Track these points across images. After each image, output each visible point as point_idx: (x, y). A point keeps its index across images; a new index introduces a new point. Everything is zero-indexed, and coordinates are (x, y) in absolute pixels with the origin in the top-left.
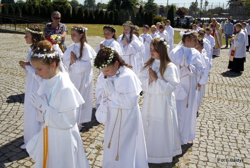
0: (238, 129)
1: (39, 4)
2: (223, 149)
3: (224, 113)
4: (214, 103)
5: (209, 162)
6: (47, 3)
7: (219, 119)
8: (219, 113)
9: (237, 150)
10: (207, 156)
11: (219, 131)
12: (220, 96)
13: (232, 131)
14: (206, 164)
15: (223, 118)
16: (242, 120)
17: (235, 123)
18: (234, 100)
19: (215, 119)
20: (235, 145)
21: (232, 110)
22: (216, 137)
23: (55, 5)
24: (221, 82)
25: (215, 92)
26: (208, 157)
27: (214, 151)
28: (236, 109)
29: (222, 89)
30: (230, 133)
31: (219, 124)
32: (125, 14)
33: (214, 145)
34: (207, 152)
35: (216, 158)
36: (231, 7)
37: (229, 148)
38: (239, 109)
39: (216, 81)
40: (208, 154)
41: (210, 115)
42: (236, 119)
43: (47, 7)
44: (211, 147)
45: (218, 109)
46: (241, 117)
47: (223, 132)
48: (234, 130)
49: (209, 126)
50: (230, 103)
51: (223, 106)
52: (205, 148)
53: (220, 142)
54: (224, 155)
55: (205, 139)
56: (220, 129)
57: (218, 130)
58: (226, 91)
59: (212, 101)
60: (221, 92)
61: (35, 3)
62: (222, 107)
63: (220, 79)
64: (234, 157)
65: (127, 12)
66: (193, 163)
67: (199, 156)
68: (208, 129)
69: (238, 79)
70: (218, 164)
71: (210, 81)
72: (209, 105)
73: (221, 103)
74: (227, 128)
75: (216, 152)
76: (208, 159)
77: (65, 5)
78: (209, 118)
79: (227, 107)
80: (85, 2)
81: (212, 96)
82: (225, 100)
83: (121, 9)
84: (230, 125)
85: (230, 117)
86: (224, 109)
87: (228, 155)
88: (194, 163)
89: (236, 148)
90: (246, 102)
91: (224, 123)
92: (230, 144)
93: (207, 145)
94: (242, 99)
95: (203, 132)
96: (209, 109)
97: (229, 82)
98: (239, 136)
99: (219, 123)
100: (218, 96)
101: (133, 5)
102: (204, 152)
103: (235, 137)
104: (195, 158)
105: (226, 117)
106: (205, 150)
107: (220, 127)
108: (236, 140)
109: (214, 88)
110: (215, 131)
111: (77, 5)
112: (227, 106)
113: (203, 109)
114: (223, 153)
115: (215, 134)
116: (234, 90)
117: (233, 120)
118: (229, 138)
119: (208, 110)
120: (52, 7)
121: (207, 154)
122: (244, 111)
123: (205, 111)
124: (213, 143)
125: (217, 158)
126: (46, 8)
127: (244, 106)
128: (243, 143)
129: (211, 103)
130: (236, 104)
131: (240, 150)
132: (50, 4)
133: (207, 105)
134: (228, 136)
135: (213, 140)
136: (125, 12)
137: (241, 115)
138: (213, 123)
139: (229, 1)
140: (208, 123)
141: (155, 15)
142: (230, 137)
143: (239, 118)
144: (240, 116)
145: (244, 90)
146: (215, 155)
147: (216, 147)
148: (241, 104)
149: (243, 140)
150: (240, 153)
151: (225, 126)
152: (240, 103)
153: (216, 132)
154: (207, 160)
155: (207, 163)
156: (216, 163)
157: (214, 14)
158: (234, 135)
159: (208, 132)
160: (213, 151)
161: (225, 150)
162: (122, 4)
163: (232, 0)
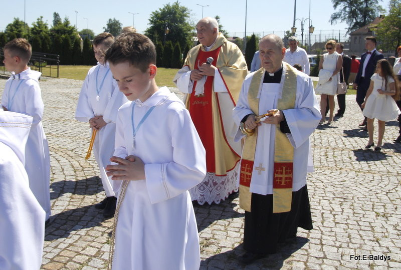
0: (373, 211)
1: (27, 33)
2: (350, 239)
3: (348, 189)
4: (330, 175)
5: (327, 258)
6: (41, 31)
7: (341, 198)
8: (339, 189)
9: (374, 241)
10: (322, 251)
11: (342, 214)
12: (340, 165)
13: (364, 215)
14: (321, 262)
15: (348, 197)
16: (380, 199)
17: (367, 203)
18: (365, 171)
19: (333, 198)
20: (371, 235)
21: (361, 184)
22: (336, 223)
23: (55, 35)
24: (341, 146)
25: (331, 159)
26: (324, 252)
27: (335, 243)
28: (369, 183)
29: (343, 156)
30: (361, 218)
31: (341, 205)
32: (173, 48)
33: (334, 235)
34: (322, 245)
35: (338, 252)
36: (353, 37)
37: (360, 238)
38: (375, 183)
39: (333, 144)
40: (324, 247)
41: (325, 192)
42: (370, 197)
43: (41, 38)
44: (329, 238)
45: (337, 183)
46: (377, 195)
47: (348, 216)
48: (368, 213)
49: (324, 207)
50: (358, 175)
51: (345, 179)
52: (319, 239)
53: (344, 230)
54: (351, 249)
55: (318, 227)
56: (343, 211)
57: (340, 213)
58: (350, 158)
59: (328, 172)
60: (342, 160)
61: (20, 31)
62: (345, 181)
63: (339, 141)
64: (370, 251)
65: (178, 46)
66: (299, 261)
67: (309, 250)
68: (322, 211)
70: (342, 261)
71: (322, 144)
72: (322, 178)
73: (343, 175)
74: (355, 211)
75: (338, 244)
76: (325, 255)
77: (72, 35)
78: (323, 197)
79: (353, 180)
81: (326, 165)
82: (348, 170)
83: (167, 41)
84: (361, 205)
85: (359, 195)
86: (348, 183)
87: (360, 248)
88: (301, 260)
89: (372, 238)
90: (386, 173)
91: (349, 204)
92: (361, 232)
93: (322, 234)
94: (378, 170)
95: (314, 216)
96: (323, 184)
98: (376, 221)
99: (340, 203)
100: (336, 166)
102: (317, 244)
103: (369, 223)
104: (303, 253)
105: (352, 195)
106: (318, 242)
107: (342, 209)
108: (372, 227)
109: (330, 154)
110: (334, 215)
111: (92, 37)
112: (354, 178)
113: (312, 184)
114: (351, 245)
115: (335, 218)
116: (364, 156)
117: (364, 199)
118: (359, 225)
119: (320, 185)
120: (49, 38)
121: (322, 247)
122: (383, 186)
123: (316, 187)
124: (331, 231)
125: (340, 253)
126: (39, 39)
127: (382, 180)
128: (384, 232)
129: (325, 175)
130: (369, 177)
131: (380, 242)
132: (46, 33)
133: (318, 179)
134: (357, 221)
135: (331, 228)
136: (174, 45)
137: (379, 191)
138: (331, 203)
139: (349, 28)
140: (321, 204)
142: (360, 223)
143: (374, 196)
144: (377, 193)
146: (336, 249)
147: (337, 238)
148: (377, 177)
149: (383, 227)
150: (380, 246)
151: (352, 207)
152: (374, 175)
153: (336, 216)
154: (323, 256)
155: (323, 261)
156: (339, 261)
158: (368, 220)
159: (322, 216)
160: (333, 243)
161: (353, 241)
162: (168, 33)
163: (354, 26)
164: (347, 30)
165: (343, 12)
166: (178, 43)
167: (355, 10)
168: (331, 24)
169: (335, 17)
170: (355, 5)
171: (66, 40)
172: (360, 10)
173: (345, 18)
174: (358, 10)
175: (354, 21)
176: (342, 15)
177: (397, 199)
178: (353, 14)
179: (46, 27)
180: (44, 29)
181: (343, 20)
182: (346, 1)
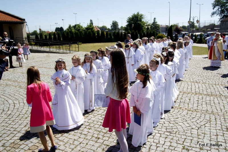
0: (183, 144)
1: (74, 30)
3: (177, 125)
6: (80, 29)
7: (169, 132)
8: (171, 125)
12: (182, 105)
13: (175, 148)
15: (173, 131)
16: (192, 134)
17: (183, 137)
18: (193, 110)
19: (165, 132)
21: (186, 121)
24: (189, 90)
25: (179, 101)
28: (192, 120)
29: (187, 98)
32: (135, 33)
36: (222, 22)
38: (195, 120)
39: (185, 89)
41: (162, 127)
42: (186, 132)
45: (173, 120)
48: (179, 146)
49: (155, 140)
50: (188, 113)
51: (179, 116)
56: (164, 144)
57: (161, 146)
58: (190, 100)
60: (185, 101)
61: (71, 30)
62: (178, 118)
65: (137, 33)
68: (152, 144)
69: (207, 87)
73: (179, 113)
74: (172, 144)
77: (93, 30)
78: (159, 131)
80: (111, 27)
82: (184, 109)
83: (132, 30)
84: (177, 139)
85: (181, 130)
86: (179, 120)
90: (205, 112)
91: (171, 137)
94: (201, 109)
95: (145, 148)
97: (197, 90)
99: (166, 136)
100: (179, 106)
101: (143, 26)
105: (176, 130)
107: (165, 142)
109: (180, 97)
111: (106, 29)
112: (184, 116)
115: (156, 150)
116: (199, 98)
117: (182, 134)
122: (199, 122)
126: (79, 33)
127: (200, 117)
130: (194, 115)
132: (82, 30)
137: (194, 127)
138: (161, 137)
139: (220, 19)
140: (155, 137)
141: (158, 33)
143: (189, 131)
144: (192, 129)
145: (208, 98)
148: (198, 115)
151: (171, 141)
152: (198, 113)
153: (158, 148)
157: (208, 29)
159: (150, 148)
162: (133, 26)
163: (223, 17)
164: (219, 19)
166: (137, 31)
167: (223, 9)
168: (212, 17)
169: (213, 14)
170: (224, 7)
171: (90, 33)
173: (218, 14)
174: (225, 9)
175: (223, 15)
176: (217, 12)
177: (203, 133)
178: (222, 12)
179: (82, 27)
180: (81, 28)
181: (217, 14)
182: (219, 5)
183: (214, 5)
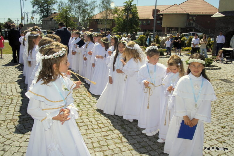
36: (43, 22)
163: (43, 17)
164: (40, 19)
165: (37, 10)
169: (33, 12)
170: (43, 7)
172: (45, 9)
175: (43, 14)
176: (37, 12)
178: (42, 11)
181: (37, 14)
182: (38, 5)
183: (33, 4)
